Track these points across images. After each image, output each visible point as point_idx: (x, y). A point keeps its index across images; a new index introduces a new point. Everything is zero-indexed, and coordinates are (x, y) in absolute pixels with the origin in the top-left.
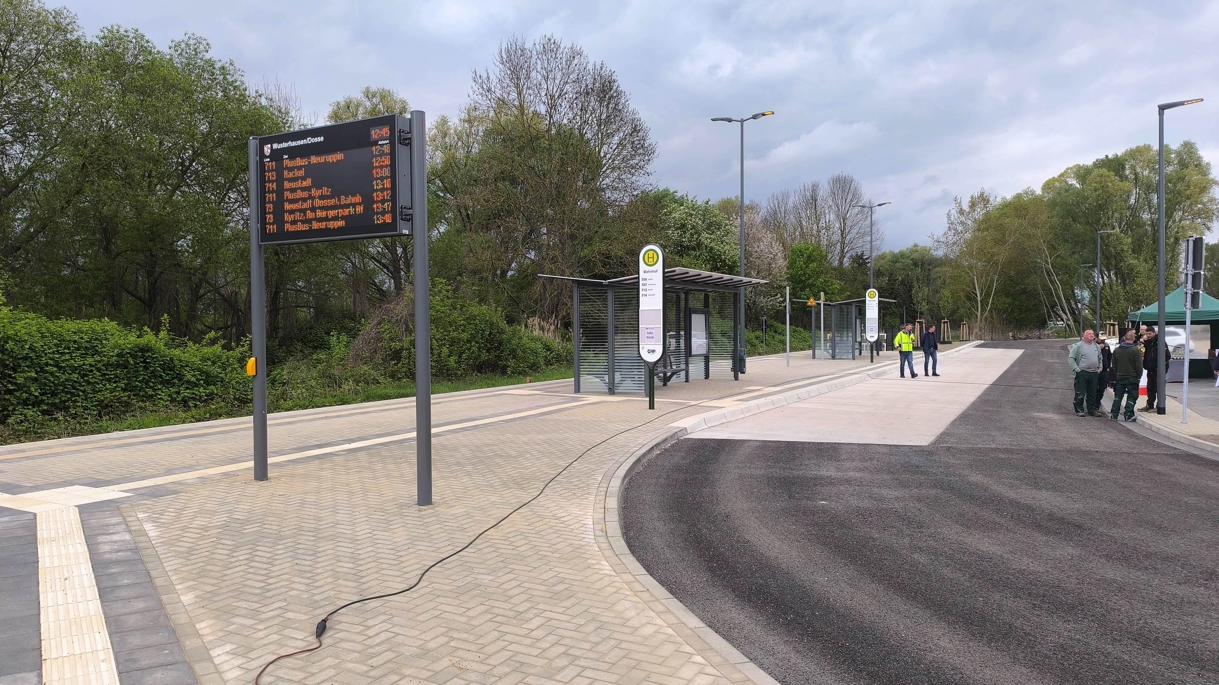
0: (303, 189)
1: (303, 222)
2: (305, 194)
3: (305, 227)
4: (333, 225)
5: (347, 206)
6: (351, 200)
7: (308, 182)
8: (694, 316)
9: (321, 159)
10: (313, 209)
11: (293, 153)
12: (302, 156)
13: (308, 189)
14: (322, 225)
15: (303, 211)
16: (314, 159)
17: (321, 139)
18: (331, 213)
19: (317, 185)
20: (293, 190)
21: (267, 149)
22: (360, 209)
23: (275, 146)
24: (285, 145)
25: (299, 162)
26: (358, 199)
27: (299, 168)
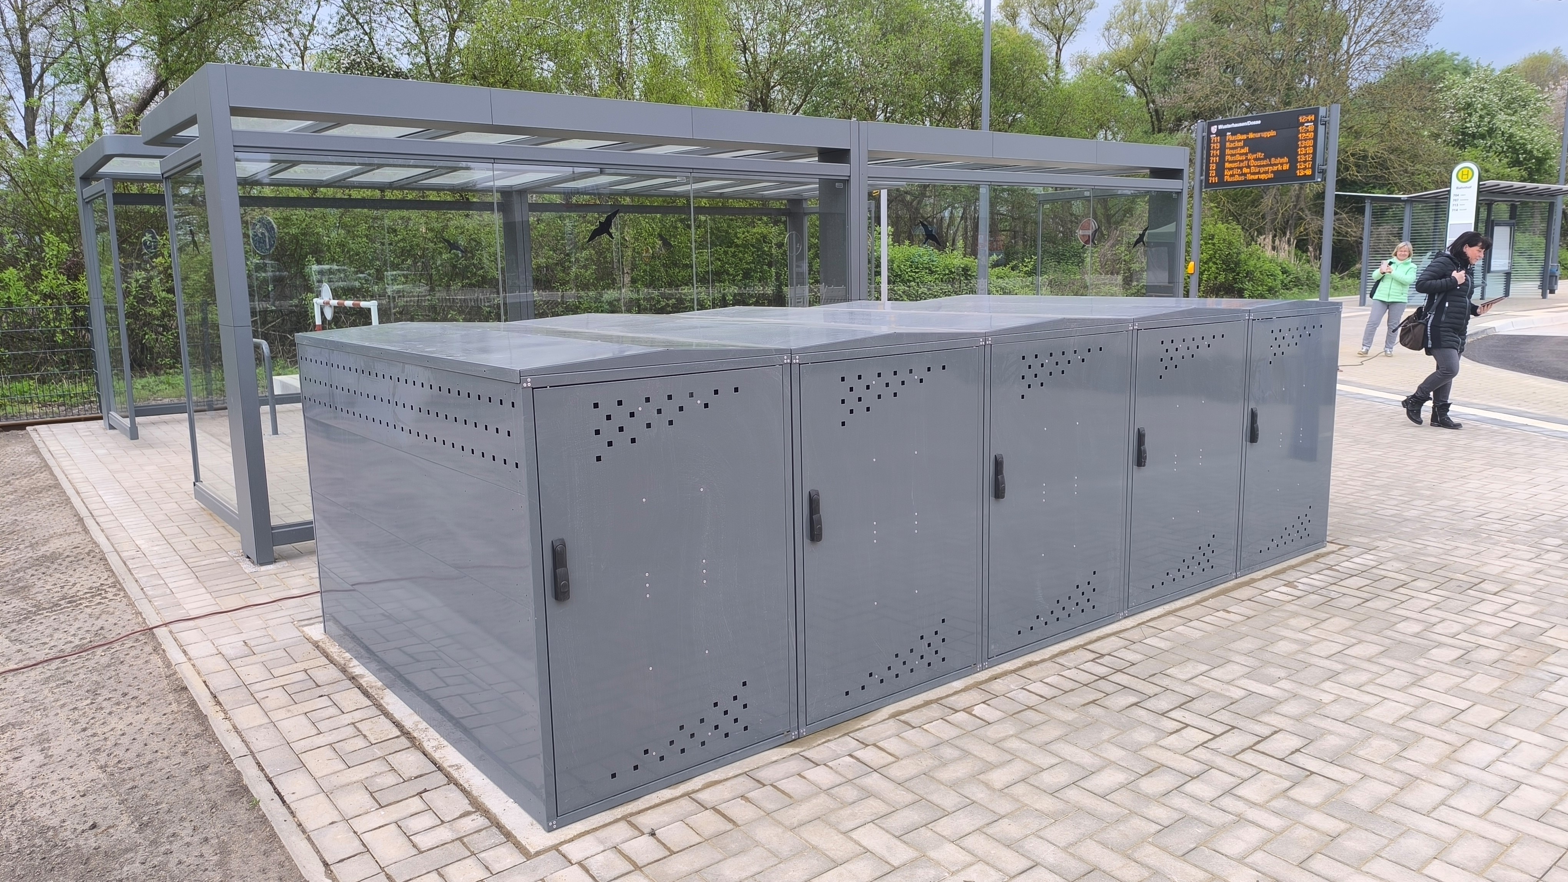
0: (1241, 154)
1: (1239, 175)
2: (1244, 158)
3: (1242, 178)
4: (1262, 177)
5: (1276, 165)
6: (1279, 160)
7: (1246, 150)
8: (1496, 229)
9: (1258, 135)
10: (1249, 167)
11: (1234, 131)
12: (1242, 134)
13: (1246, 154)
14: (1256, 177)
15: (1241, 168)
16: (1251, 135)
17: (1259, 122)
18: (1262, 170)
19: (1253, 151)
20: (1232, 155)
21: (1214, 129)
22: (1286, 167)
23: (1221, 127)
24: (1228, 126)
25: (1239, 137)
26: (1286, 159)
27: (1239, 141)
